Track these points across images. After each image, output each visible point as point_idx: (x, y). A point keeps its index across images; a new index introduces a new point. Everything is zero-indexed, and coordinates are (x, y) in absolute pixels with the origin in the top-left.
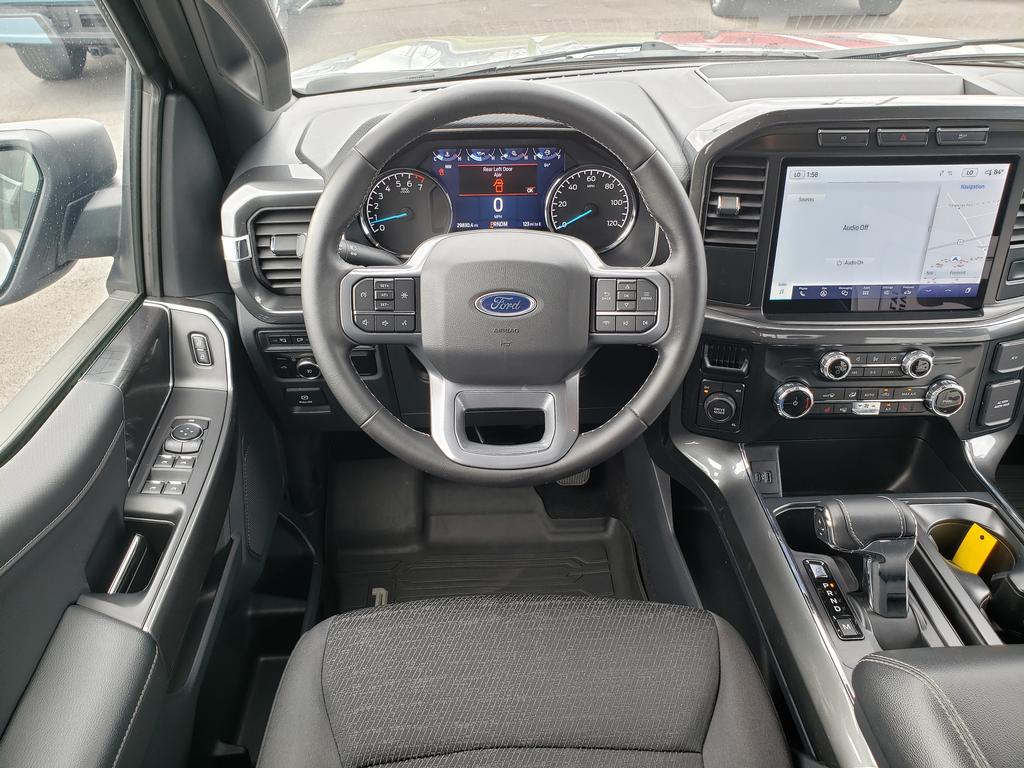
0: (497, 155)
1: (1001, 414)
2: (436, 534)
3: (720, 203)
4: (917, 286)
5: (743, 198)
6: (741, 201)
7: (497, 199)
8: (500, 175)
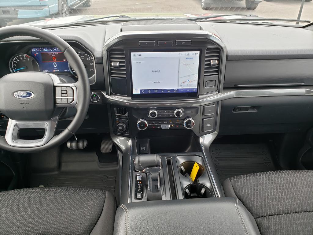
0: (52, 49)
1: (209, 128)
2: (63, 168)
3: (113, 64)
4: (178, 89)
5: (120, 62)
6: (119, 63)
7: (54, 63)
8: (54, 56)
